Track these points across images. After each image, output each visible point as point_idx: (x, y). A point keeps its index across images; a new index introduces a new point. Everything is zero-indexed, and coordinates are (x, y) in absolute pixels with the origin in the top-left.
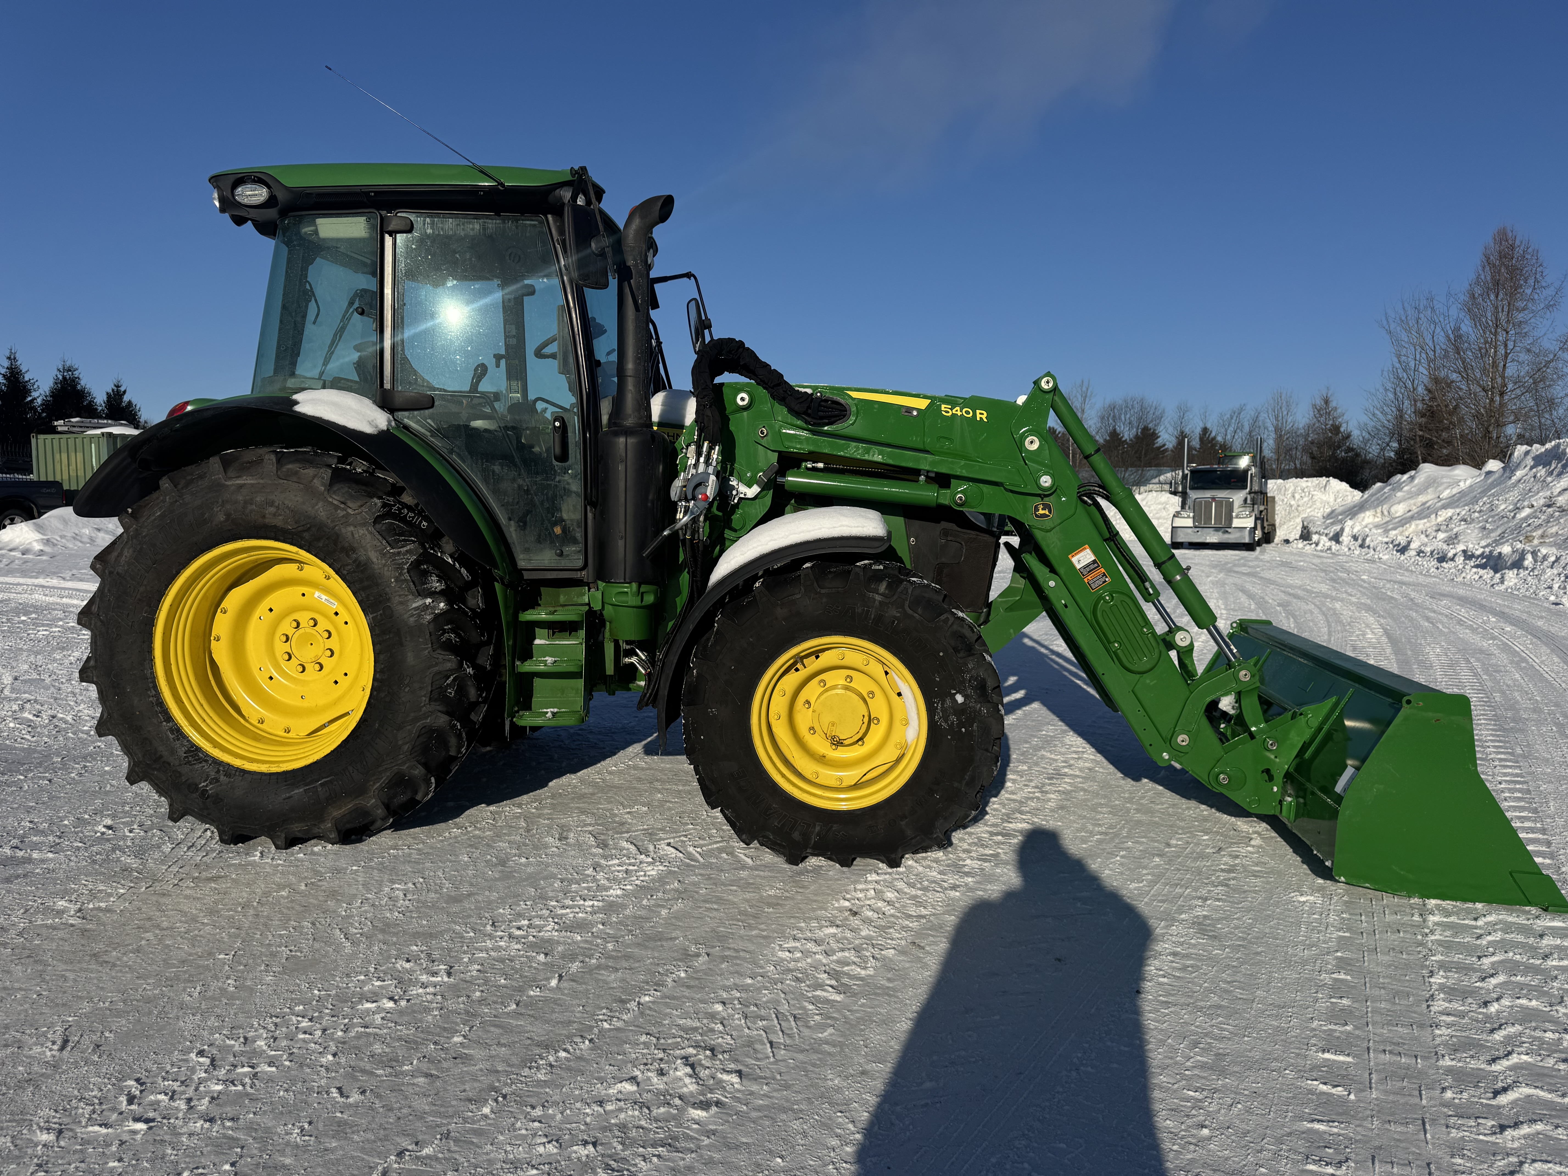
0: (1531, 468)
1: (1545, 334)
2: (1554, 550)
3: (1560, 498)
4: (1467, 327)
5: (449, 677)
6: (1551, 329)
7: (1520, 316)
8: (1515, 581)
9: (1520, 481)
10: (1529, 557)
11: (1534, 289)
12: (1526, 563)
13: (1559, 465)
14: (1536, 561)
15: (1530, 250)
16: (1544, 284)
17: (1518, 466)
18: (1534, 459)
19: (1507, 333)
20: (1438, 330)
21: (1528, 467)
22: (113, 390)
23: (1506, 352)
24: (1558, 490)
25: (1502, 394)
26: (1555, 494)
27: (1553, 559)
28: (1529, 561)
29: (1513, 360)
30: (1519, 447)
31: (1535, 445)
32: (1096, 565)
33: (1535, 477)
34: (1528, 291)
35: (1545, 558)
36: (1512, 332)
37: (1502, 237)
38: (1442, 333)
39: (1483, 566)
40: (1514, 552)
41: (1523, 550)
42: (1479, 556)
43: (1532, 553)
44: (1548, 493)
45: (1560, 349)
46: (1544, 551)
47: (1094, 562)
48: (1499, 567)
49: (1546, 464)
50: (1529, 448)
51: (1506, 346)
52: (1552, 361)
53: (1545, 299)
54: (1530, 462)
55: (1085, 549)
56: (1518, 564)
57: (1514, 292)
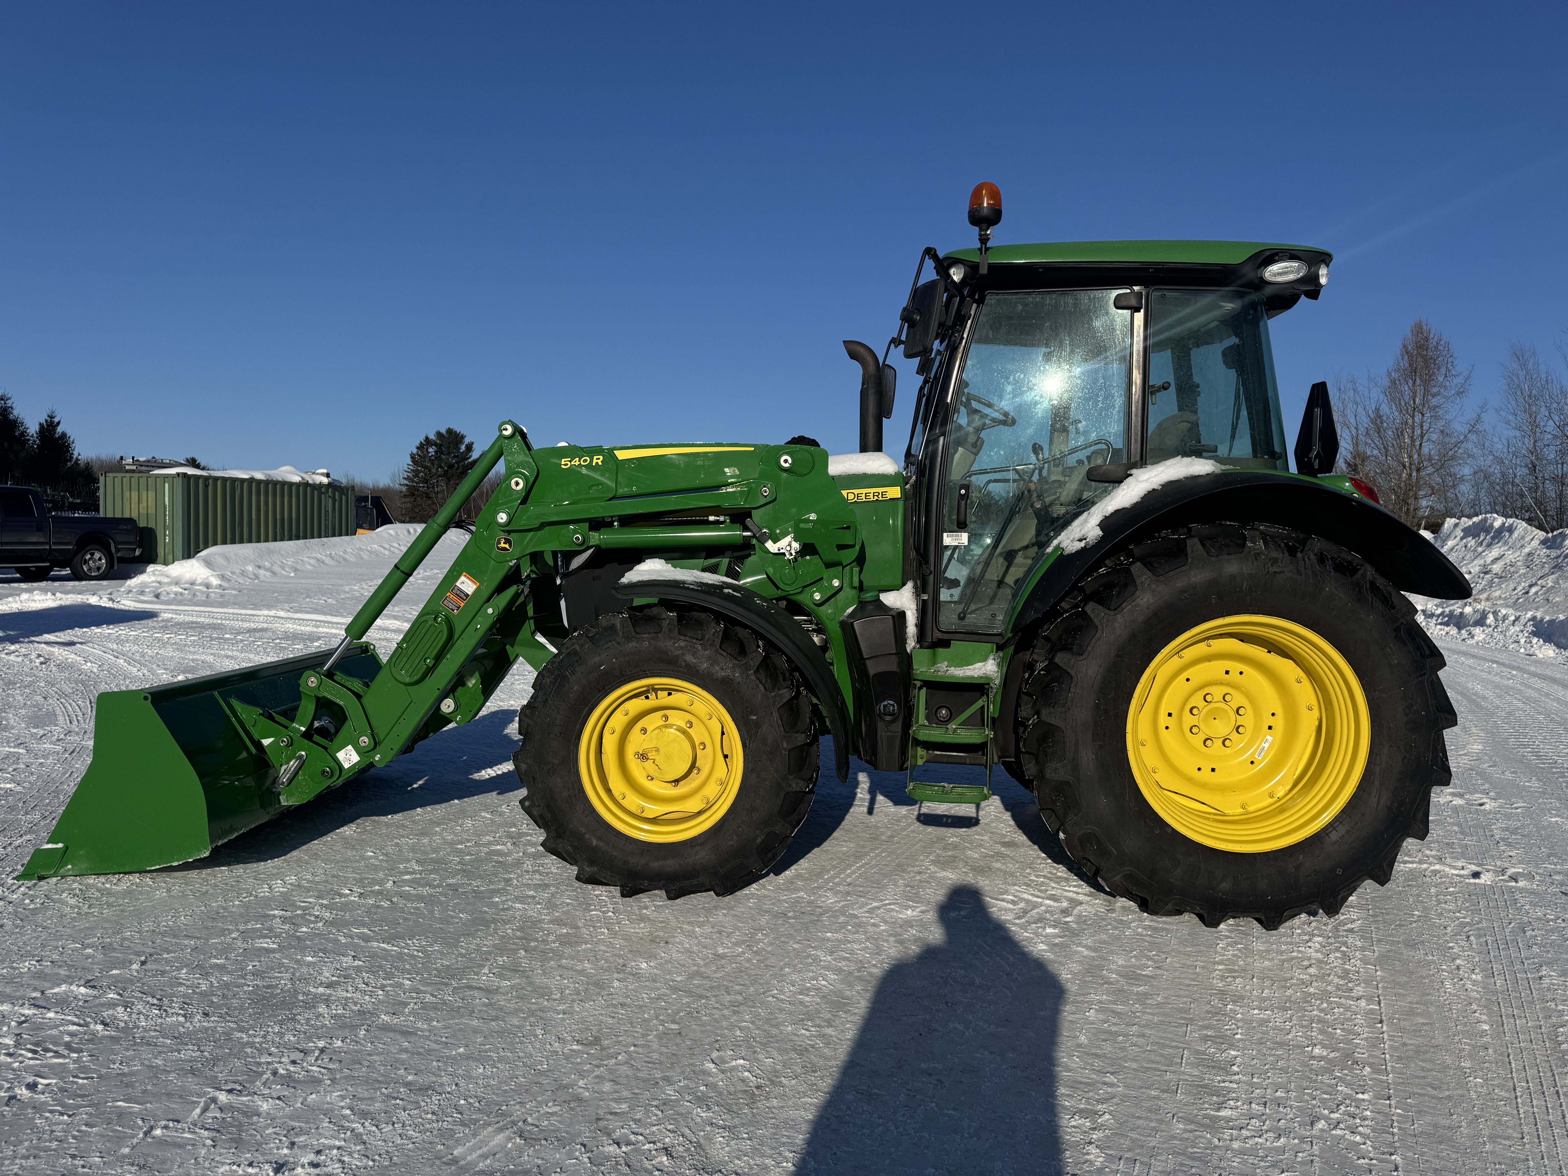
0: (1462, 539)
1: (1455, 418)
2: (1511, 611)
3: (1494, 566)
4: (1385, 409)
6: (1460, 413)
7: (1434, 401)
8: (1482, 636)
9: (1452, 549)
10: (1491, 616)
11: (1446, 376)
12: (1488, 621)
13: (1488, 537)
14: (1496, 620)
15: (1442, 342)
16: (1454, 373)
17: (1448, 536)
18: (1463, 530)
19: (1423, 415)
20: (1360, 409)
21: (1459, 538)
22: (46, 421)
23: (1422, 433)
24: (1491, 559)
25: (1418, 470)
26: (1488, 562)
27: (1513, 618)
28: (1490, 619)
29: (1429, 440)
30: (1448, 519)
31: (1463, 519)
33: (1466, 547)
34: (1441, 379)
35: (1505, 618)
36: (1428, 415)
37: (1419, 330)
38: (1364, 413)
39: (1447, 624)
40: (1475, 612)
41: (1484, 611)
42: (1438, 616)
43: (1493, 613)
44: (1482, 562)
45: (1470, 432)
46: (1504, 611)
48: (1461, 625)
49: (1476, 536)
50: (1457, 521)
51: (1422, 427)
52: (1462, 442)
53: (1456, 386)
54: (1459, 533)
56: (1481, 622)
57: (1428, 380)
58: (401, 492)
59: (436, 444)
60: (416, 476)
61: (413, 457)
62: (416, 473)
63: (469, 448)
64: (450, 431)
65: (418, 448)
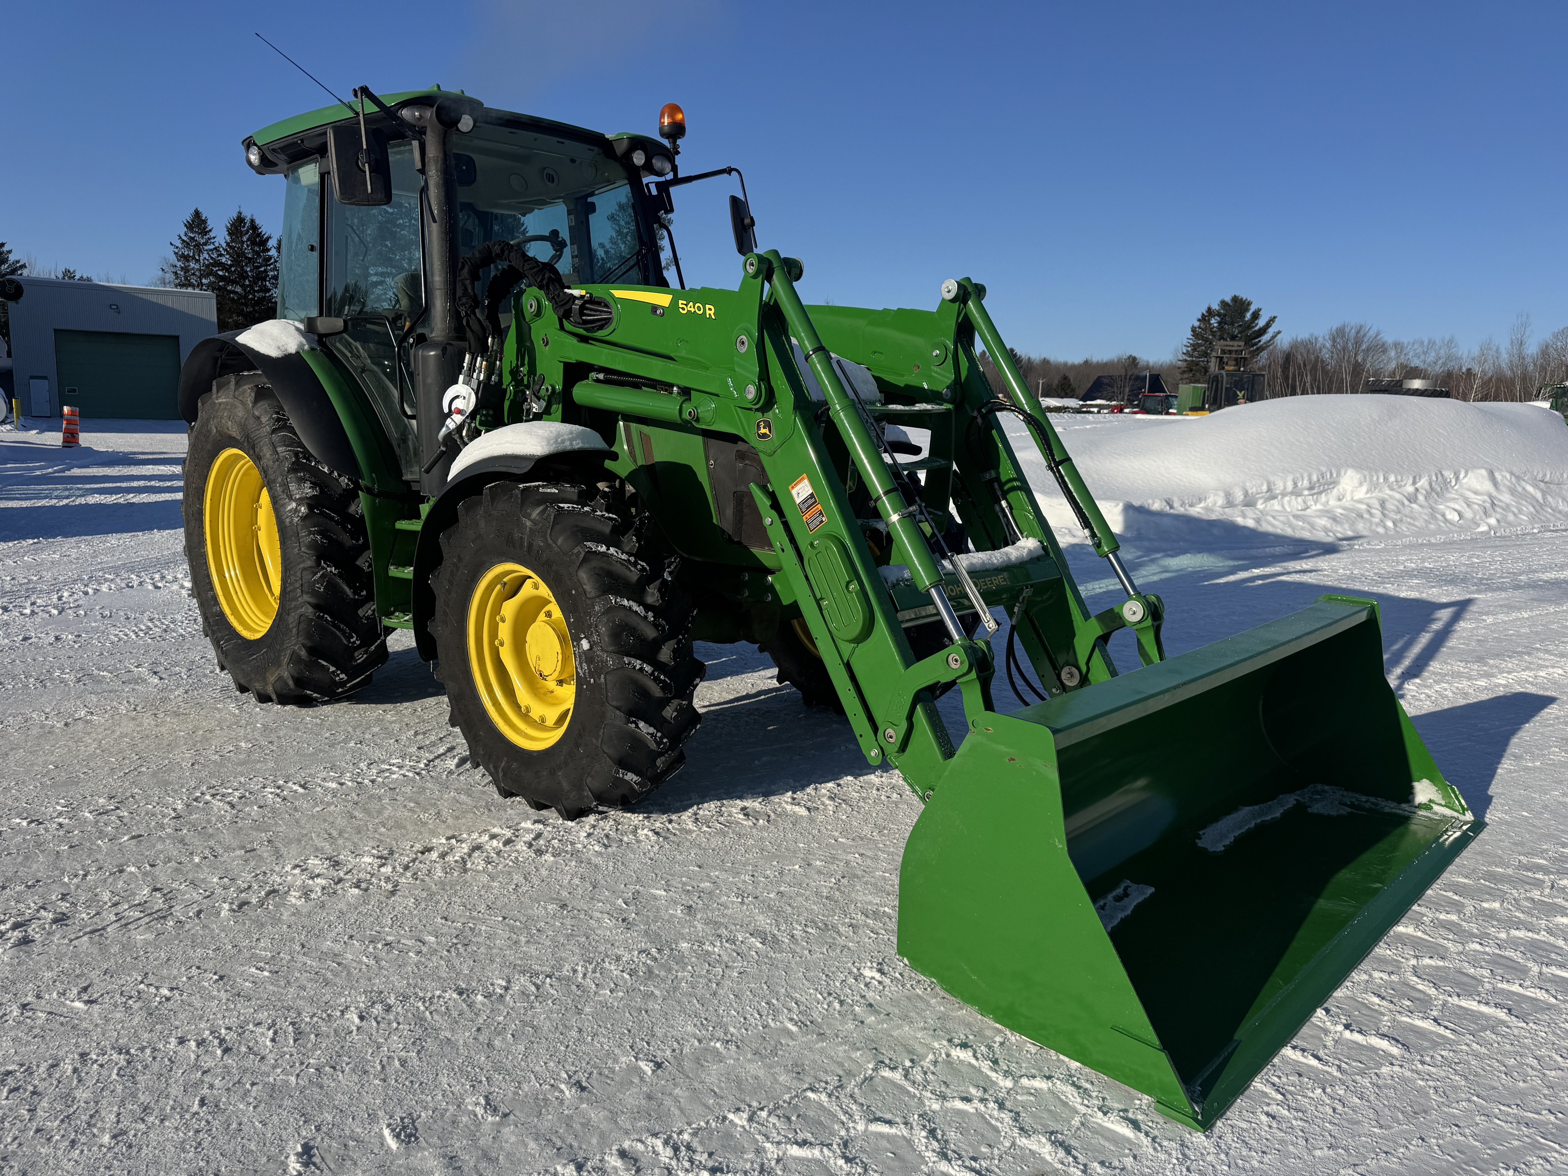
5: (316, 574)
32: (813, 500)
47: (812, 496)
55: (803, 479)
58: (1179, 368)
59: (1219, 315)
60: (1194, 350)
61: (1193, 329)
62: (1195, 347)
63: (1256, 315)
64: (1235, 299)
65: (1199, 320)
